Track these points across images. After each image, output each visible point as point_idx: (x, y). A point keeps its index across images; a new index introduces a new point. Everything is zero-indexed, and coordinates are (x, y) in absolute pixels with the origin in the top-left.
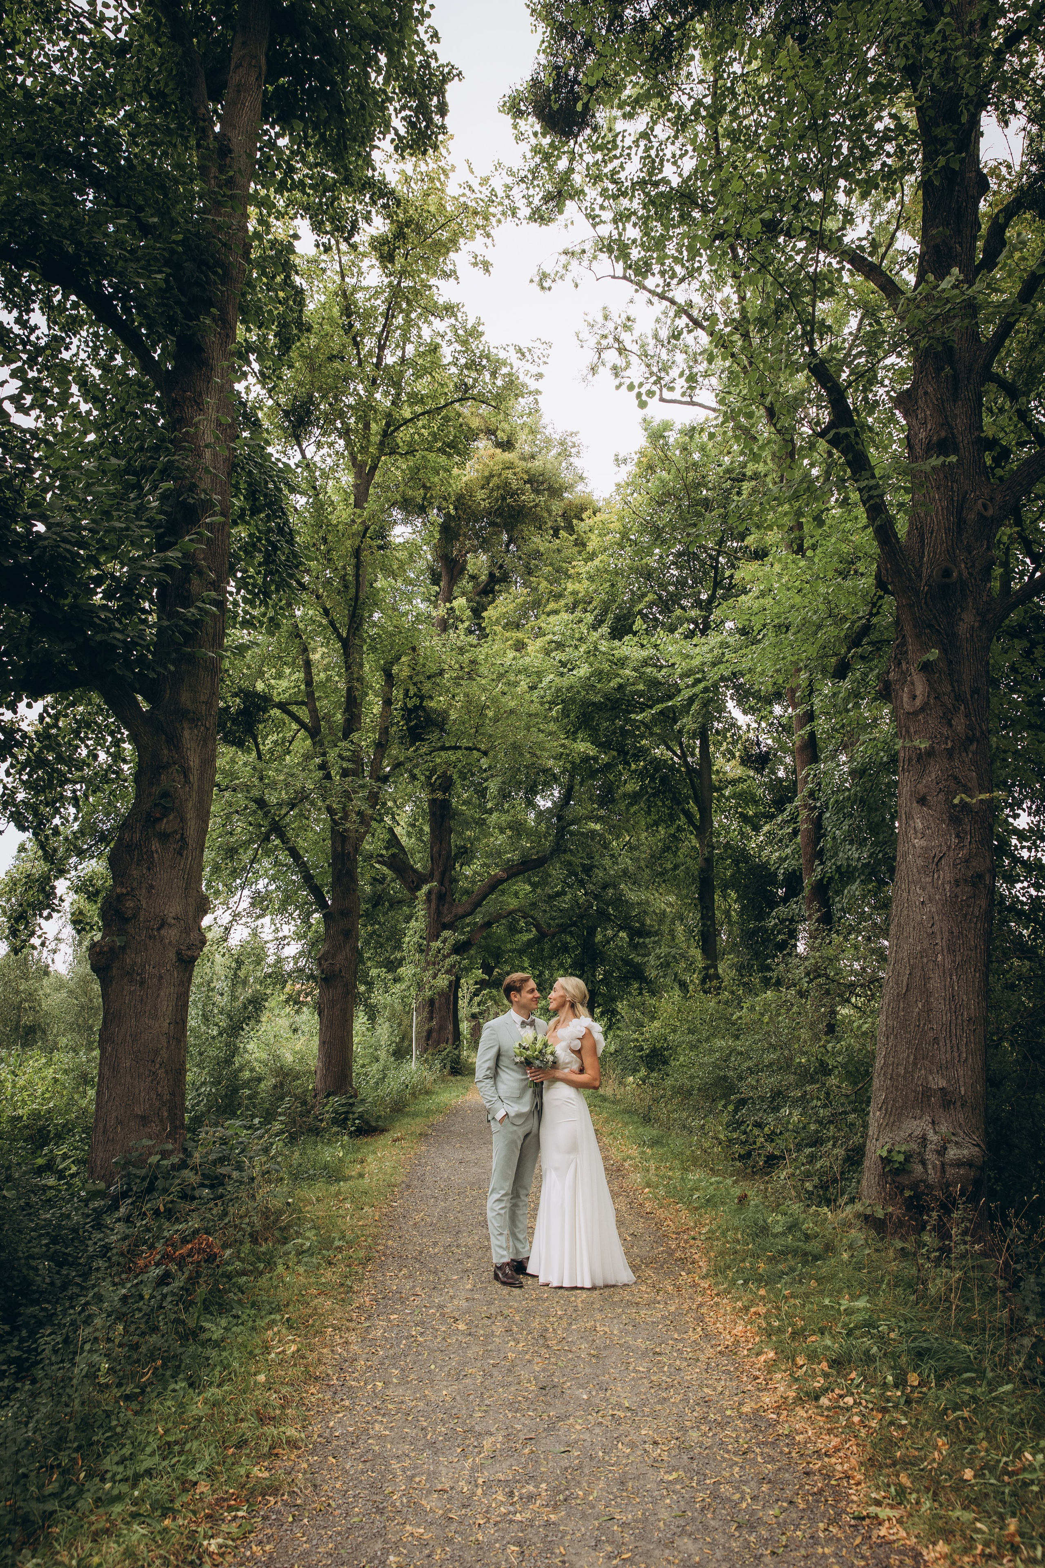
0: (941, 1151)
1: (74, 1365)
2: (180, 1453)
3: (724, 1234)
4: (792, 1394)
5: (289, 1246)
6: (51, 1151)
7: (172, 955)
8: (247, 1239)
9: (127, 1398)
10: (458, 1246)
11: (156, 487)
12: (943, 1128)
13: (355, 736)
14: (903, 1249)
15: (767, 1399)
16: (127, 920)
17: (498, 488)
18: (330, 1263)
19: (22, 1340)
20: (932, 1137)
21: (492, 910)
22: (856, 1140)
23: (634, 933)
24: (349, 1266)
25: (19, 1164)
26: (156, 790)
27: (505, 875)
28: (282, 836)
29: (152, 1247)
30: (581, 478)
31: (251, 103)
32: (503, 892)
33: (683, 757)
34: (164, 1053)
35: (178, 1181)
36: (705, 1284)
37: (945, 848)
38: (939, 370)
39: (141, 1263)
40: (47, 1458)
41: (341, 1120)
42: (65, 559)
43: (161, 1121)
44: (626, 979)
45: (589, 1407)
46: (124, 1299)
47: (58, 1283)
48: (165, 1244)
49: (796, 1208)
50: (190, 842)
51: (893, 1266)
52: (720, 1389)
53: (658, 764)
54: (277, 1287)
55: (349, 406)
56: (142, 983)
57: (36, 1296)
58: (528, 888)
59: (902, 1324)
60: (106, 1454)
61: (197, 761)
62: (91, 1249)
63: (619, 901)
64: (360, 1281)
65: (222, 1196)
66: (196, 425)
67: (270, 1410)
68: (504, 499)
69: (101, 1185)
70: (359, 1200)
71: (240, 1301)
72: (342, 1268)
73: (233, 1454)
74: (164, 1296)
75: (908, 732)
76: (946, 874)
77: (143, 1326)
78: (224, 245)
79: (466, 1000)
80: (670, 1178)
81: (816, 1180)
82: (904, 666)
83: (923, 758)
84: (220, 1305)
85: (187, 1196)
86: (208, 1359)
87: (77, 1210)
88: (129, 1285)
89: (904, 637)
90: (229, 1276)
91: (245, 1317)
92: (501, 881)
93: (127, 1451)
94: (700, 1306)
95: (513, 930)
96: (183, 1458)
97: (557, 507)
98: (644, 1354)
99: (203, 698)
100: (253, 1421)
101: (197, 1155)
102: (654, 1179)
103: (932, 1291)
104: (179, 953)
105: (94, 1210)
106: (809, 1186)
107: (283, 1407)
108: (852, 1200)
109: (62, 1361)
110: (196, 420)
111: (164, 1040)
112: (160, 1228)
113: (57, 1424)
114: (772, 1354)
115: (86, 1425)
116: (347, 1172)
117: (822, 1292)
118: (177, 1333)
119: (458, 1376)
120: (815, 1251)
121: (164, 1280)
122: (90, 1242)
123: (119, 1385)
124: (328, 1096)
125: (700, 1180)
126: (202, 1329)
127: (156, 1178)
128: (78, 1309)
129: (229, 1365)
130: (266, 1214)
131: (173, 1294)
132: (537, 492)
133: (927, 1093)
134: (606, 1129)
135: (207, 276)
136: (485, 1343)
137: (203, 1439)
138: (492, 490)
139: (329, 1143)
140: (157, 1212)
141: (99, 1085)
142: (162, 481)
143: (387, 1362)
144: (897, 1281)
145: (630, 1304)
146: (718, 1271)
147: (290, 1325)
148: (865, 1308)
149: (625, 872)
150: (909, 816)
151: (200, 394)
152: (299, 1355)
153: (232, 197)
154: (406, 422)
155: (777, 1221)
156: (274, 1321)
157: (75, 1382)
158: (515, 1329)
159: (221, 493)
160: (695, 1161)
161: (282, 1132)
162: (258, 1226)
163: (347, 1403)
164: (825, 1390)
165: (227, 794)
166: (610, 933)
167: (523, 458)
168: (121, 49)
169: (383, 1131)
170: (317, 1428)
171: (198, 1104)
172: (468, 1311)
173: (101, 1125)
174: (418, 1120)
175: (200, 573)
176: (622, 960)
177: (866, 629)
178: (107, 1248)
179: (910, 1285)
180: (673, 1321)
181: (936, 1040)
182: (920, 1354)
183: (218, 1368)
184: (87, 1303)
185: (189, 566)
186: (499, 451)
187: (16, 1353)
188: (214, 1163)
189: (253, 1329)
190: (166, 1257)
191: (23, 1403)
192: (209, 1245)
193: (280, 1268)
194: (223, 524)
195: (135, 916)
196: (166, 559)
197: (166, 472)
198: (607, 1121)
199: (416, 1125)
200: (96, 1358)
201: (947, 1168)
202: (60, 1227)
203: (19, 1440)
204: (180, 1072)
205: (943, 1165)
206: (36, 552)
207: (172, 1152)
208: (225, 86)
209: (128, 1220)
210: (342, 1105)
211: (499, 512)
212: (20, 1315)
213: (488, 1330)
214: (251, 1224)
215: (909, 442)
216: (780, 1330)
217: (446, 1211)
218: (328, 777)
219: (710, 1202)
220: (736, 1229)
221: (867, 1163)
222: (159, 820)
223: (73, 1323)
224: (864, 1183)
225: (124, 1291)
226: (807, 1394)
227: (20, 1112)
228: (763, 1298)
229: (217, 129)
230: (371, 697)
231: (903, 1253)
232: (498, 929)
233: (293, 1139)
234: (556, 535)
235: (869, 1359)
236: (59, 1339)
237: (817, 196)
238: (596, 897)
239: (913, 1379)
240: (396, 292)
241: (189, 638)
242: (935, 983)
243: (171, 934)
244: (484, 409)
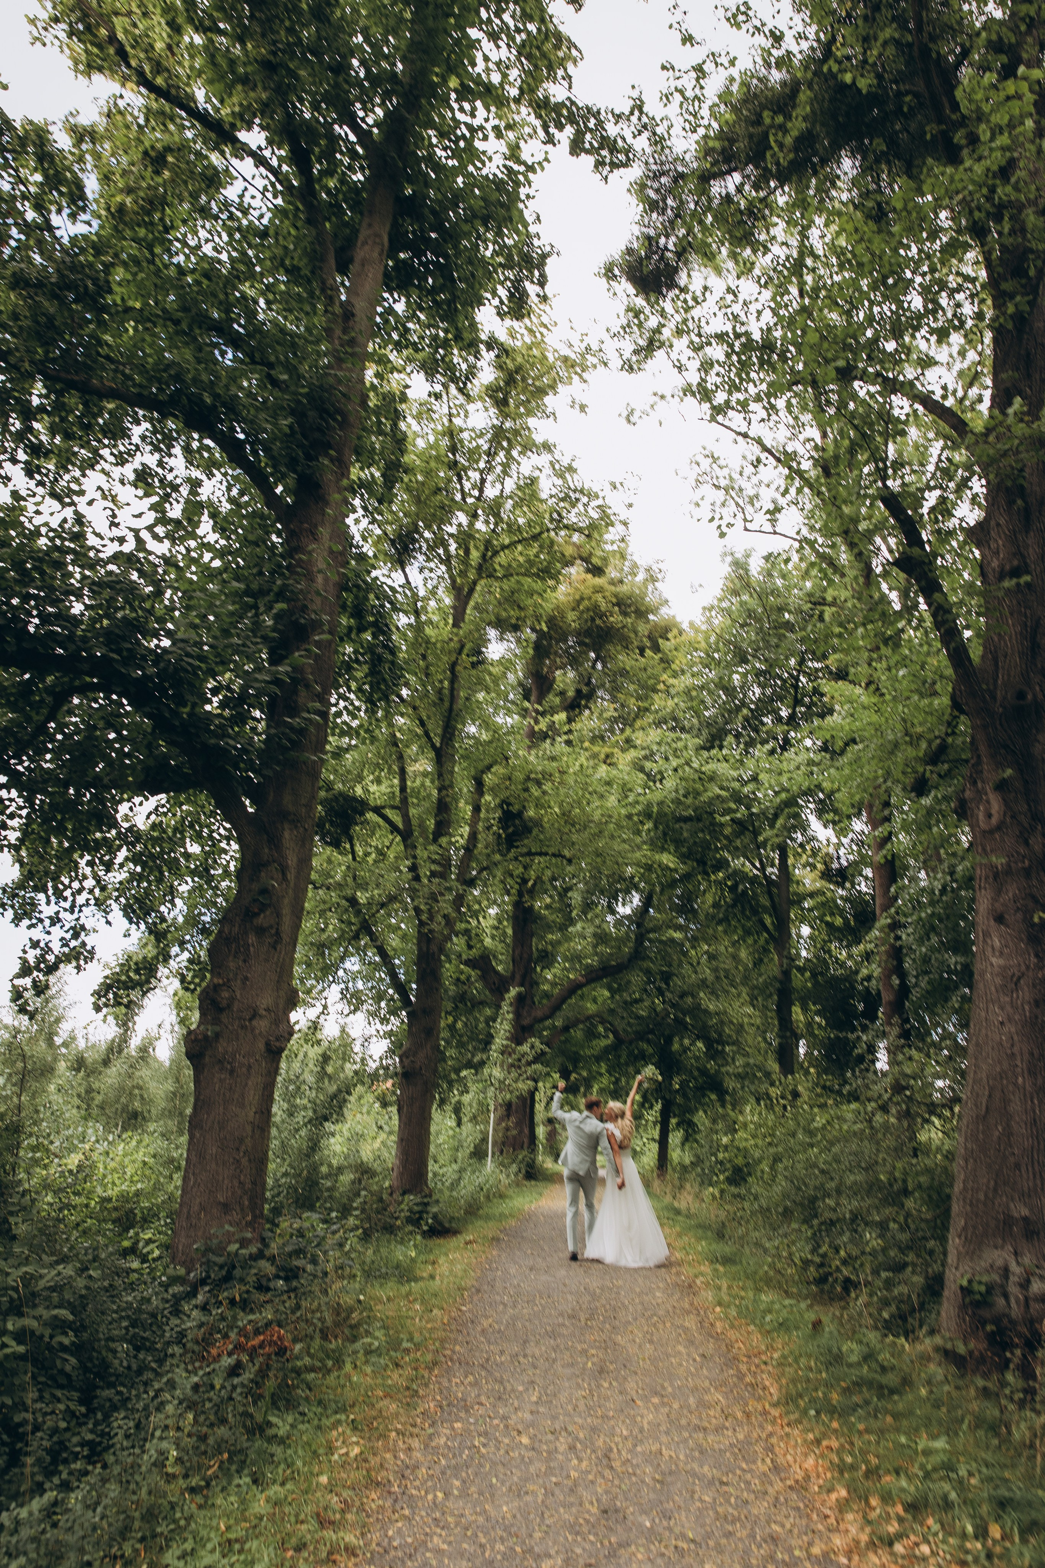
0: (1025, 1285)
1: (143, 1452)
2: (240, 1552)
3: (796, 1361)
4: (864, 1538)
5: (358, 1345)
6: (137, 1234)
7: (261, 1045)
8: (317, 1335)
9: (193, 1490)
10: (525, 1356)
11: (271, 608)
12: (1027, 1260)
13: (444, 840)
14: (985, 1389)
15: (838, 1541)
16: (221, 1010)
17: (588, 609)
18: (397, 1365)
19: (96, 1424)
20: (1014, 1267)
21: (570, 1014)
22: (936, 1268)
23: (709, 1043)
24: (416, 1369)
25: (106, 1246)
26: (255, 886)
27: (583, 980)
28: (371, 934)
29: (226, 1336)
30: (667, 601)
31: (374, 274)
32: (582, 997)
33: (763, 869)
34: (248, 1141)
35: (254, 1271)
36: (775, 1412)
37: (1023, 968)
38: (1011, 503)
39: (214, 1352)
40: (111, 1547)
41: (415, 1220)
42: (187, 671)
43: (242, 1210)
44: (701, 1090)
45: (652, 1535)
46: (196, 1388)
47: (134, 1367)
48: (239, 1334)
49: (872, 1337)
50: (284, 936)
51: (975, 1406)
52: (788, 1526)
53: (739, 876)
54: (343, 1386)
55: (451, 535)
56: (232, 1072)
57: (113, 1379)
58: (607, 993)
59: (984, 1470)
60: (168, 1547)
61: (295, 860)
62: (167, 1335)
63: (697, 1010)
64: (426, 1385)
65: (295, 1289)
66: (310, 553)
67: (330, 1514)
68: (593, 620)
69: (181, 1271)
70: (428, 1301)
71: (307, 1399)
72: (408, 1371)
73: (292, 1557)
74: (234, 1388)
75: (984, 850)
76: (1025, 994)
77: (212, 1417)
78: (344, 395)
79: (543, 1104)
80: (742, 1298)
81: (893, 1308)
82: (979, 785)
83: (998, 877)
84: (288, 1401)
85: (262, 1288)
86: (272, 1455)
87: (157, 1294)
88: (201, 1373)
89: (979, 757)
90: (298, 1372)
91: (311, 1415)
92: (580, 986)
93: (188, 1546)
94: (770, 1435)
95: (591, 1034)
96: (242, 1557)
97: (643, 629)
98: (711, 1483)
99: (303, 801)
100: (313, 1525)
101: (273, 1245)
102: (726, 1298)
103: (1016, 1435)
104: (268, 1044)
105: (174, 1295)
106: (885, 1315)
107: (343, 1511)
108: (932, 1332)
109: (133, 1447)
110: (310, 548)
111: (249, 1129)
112: (235, 1318)
113: (124, 1512)
114: (844, 1493)
115: (150, 1516)
116: (418, 1273)
117: (898, 1430)
118: (244, 1426)
119: (519, 1492)
120: (892, 1384)
121: (235, 1371)
122: (167, 1328)
123: (186, 1476)
124: (404, 1193)
125: (773, 1302)
126: (269, 1424)
127: (234, 1267)
128: (152, 1394)
129: (293, 1463)
130: (337, 1310)
131: (243, 1385)
132: (625, 614)
133: (1008, 1221)
134: (678, 1244)
135: (327, 422)
136: (549, 1459)
137: (262, 1539)
138: (582, 612)
139: (402, 1242)
140: (232, 1302)
141: (186, 1171)
142: (277, 601)
143: (448, 1472)
144: (979, 1422)
145: (697, 1428)
146: (789, 1400)
147: (355, 1426)
148: (944, 1451)
149: (704, 981)
150: (987, 934)
151: (316, 526)
152: (362, 1458)
153: (353, 355)
154: (504, 547)
155: (852, 1350)
156: (339, 1422)
157: (144, 1469)
158: (579, 1446)
159: (330, 615)
160: (768, 1281)
161: (357, 1228)
162: (329, 1322)
163: (407, 1512)
164: (899, 1536)
165: (321, 892)
166: (686, 1042)
167: (612, 582)
168: (264, 234)
169: (455, 1232)
170: (375, 1536)
171: (279, 1194)
172: (532, 1424)
173: (185, 1210)
174: (491, 1224)
175: (307, 686)
176: (698, 1069)
177: (943, 748)
178: (182, 1334)
179: (993, 1428)
180: (743, 1450)
181: (1017, 1166)
182: (1003, 1505)
183: (282, 1466)
184: (161, 1390)
185: (298, 679)
186: (589, 576)
187: (89, 1437)
188: (290, 1255)
189: (319, 1427)
190: (238, 1347)
191: (93, 1487)
192: (280, 1338)
193: (348, 1367)
194: (330, 642)
195: (229, 1006)
196: (278, 672)
197: (280, 595)
198: (679, 1235)
199: (489, 1229)
200: (165, 1445)
201: (1032, 1303)
202: (139, 1310)
203: (86, 1525)
204: (262, 1161)
205: (1027, 1299)
206: (162, 665)
207: (250, 1241)
208: (351, 260)
209: (204, 1308)
210: (417, 1204)
211: (588, 633)
212: (96, 1397)
213: (552, 1446)
214: (322, 1320)
215: (982, 569)
216: (853, 1467)
217: (514, 1318)
218: (417, 878)
219: (783, 1326)
220: (809, 1356)
221: (946, 1293)
222: (257, 915)
223: (146, 1408)
224: (943, 1314)
225: (196, 1379)
226: (881, 1539)
227: (110, 1192)
228: (835, 1431)
229: (343, 298)
230: (462, 804)
231: (985, 1393)
232: (578, 1033)
233: (366, 1237)
234: (642, 653)
235: (947, 1505)
236: (131, 1424)
237: (891, 346)
238: (673, 1006)
239: (995, 1531)
240: (498, 434)
241: (296, 745)
242: (1016, 1106)
243: (262, 1025)
244: (576, 537)
